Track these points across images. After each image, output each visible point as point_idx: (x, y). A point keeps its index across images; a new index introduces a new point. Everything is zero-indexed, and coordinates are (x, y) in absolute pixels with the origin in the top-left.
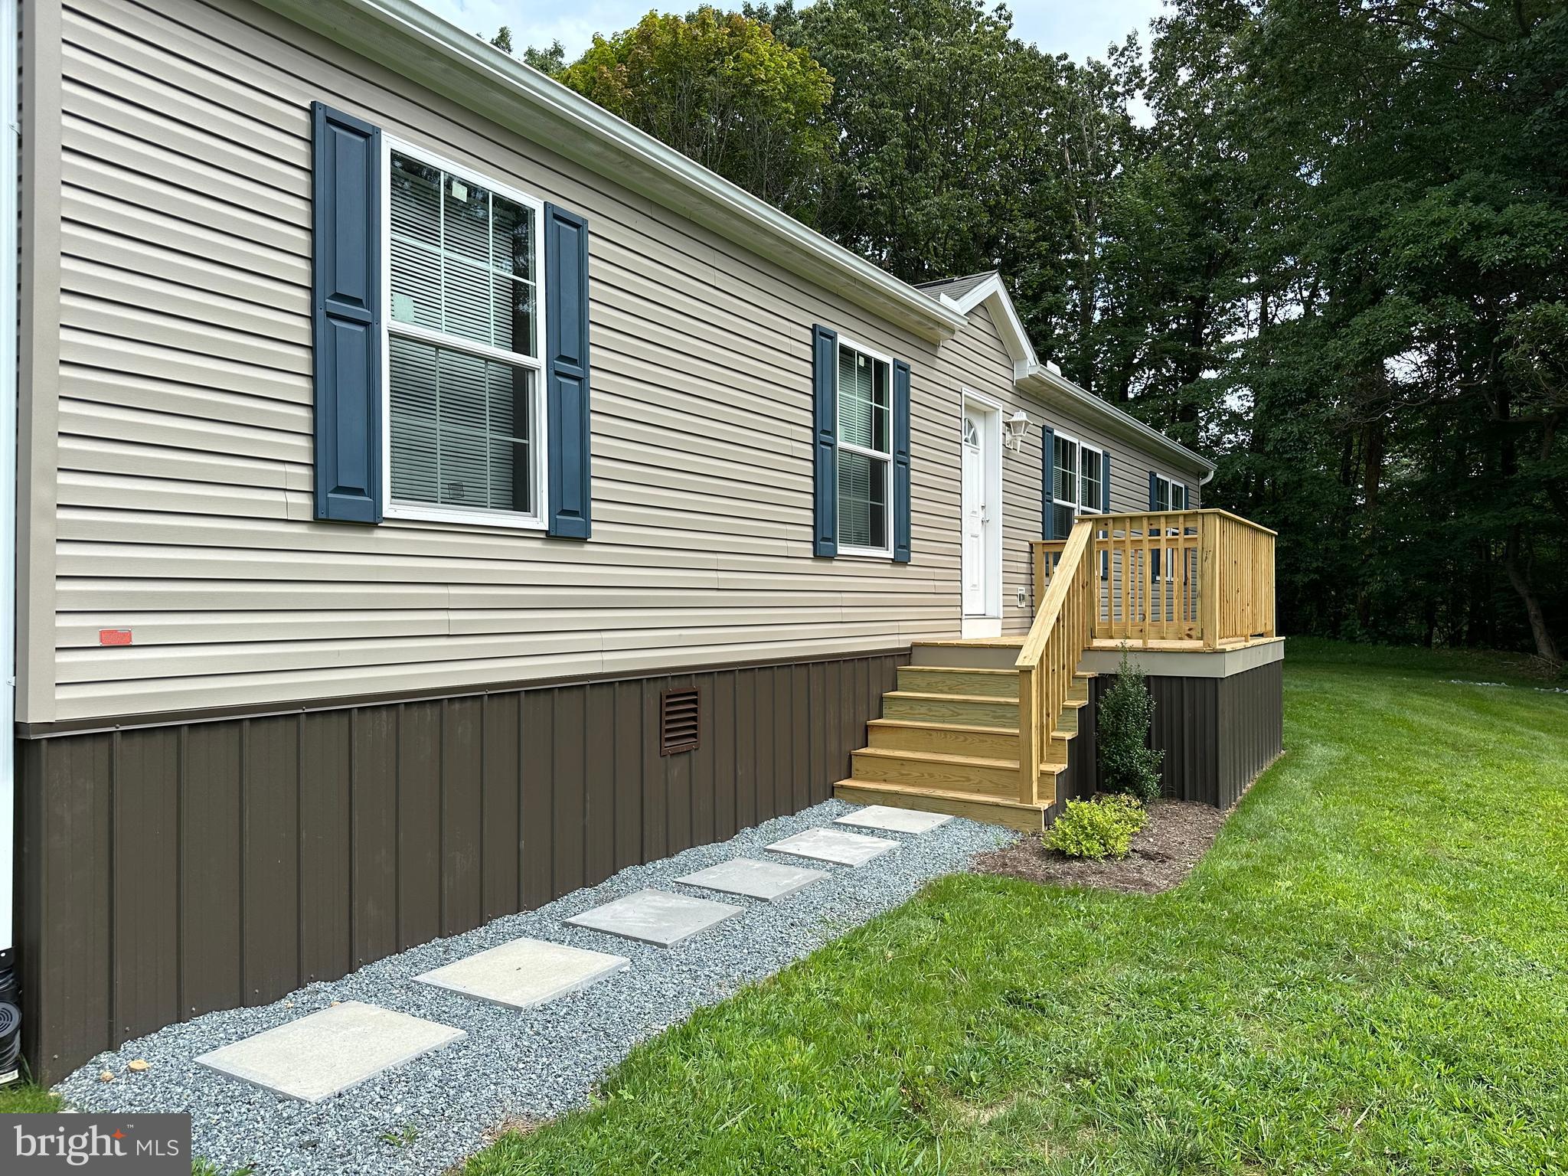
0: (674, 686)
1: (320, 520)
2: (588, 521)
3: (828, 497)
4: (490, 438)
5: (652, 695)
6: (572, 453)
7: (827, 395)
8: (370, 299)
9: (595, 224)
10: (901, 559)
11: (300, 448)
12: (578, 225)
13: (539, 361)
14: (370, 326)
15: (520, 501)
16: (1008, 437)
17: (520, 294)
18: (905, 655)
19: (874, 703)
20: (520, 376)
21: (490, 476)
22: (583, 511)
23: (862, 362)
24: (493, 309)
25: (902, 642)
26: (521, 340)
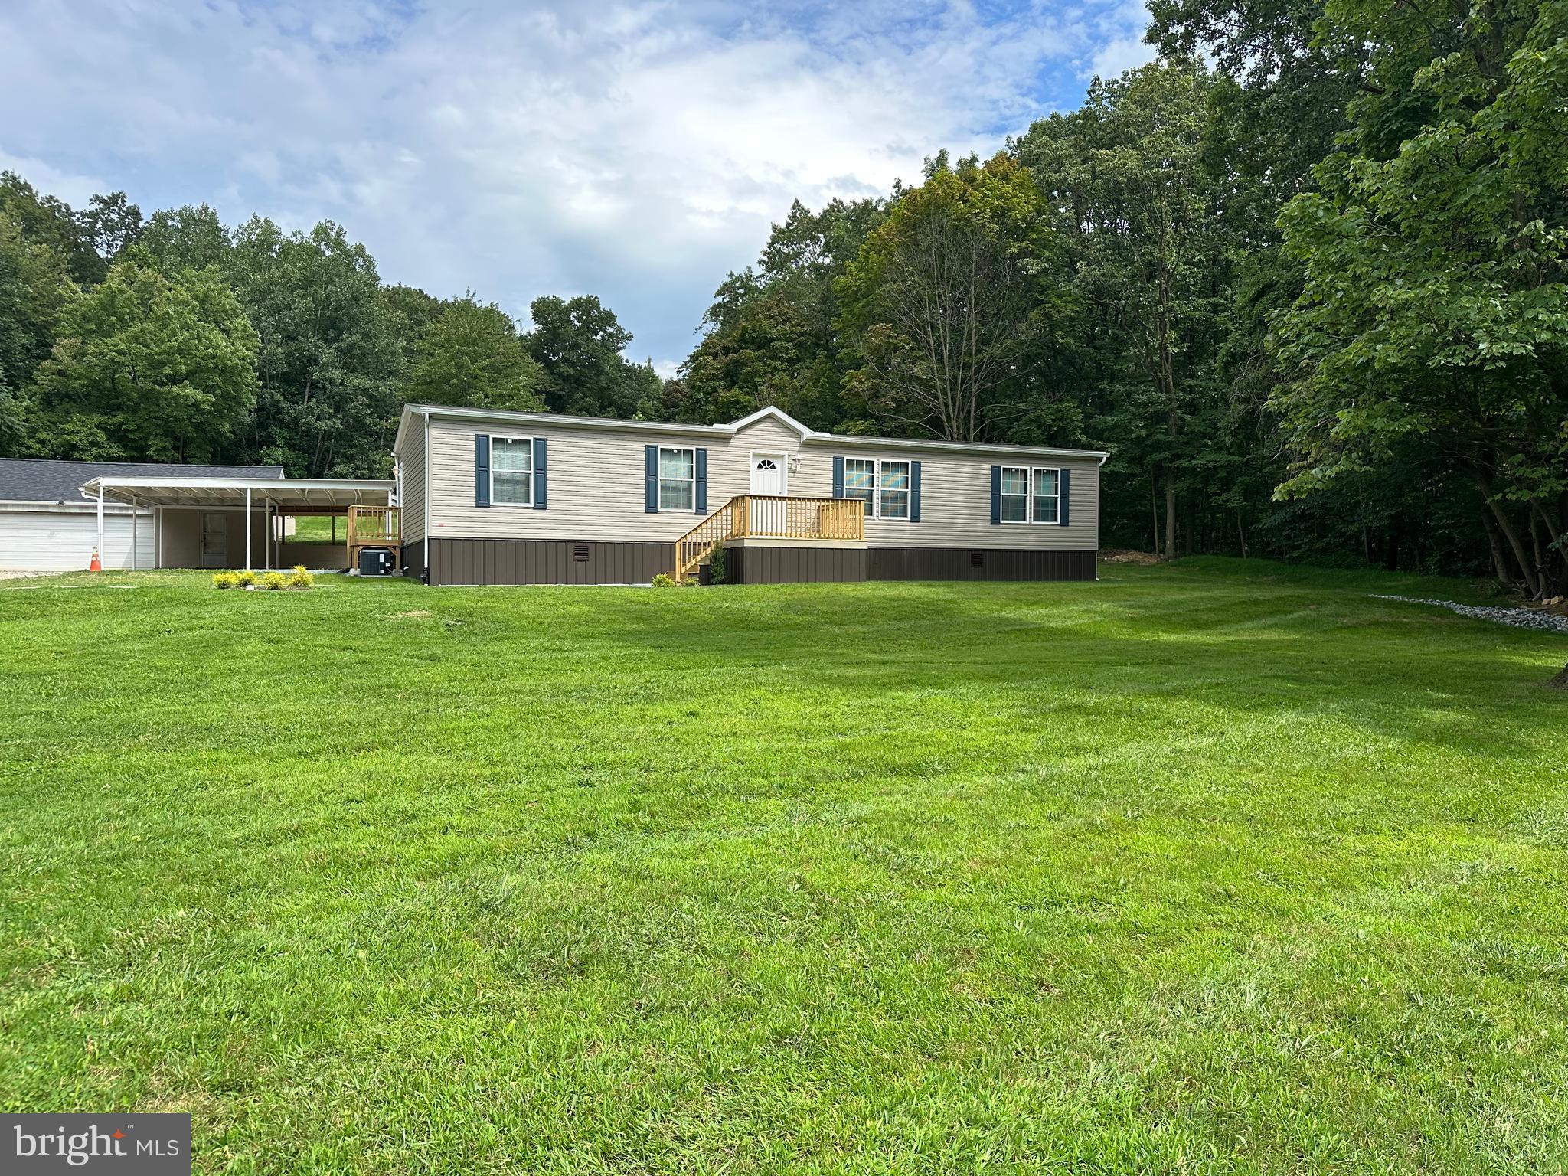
0: (579, 544)
1: (476, 506)
2: (547, 505)
3: (653, 495)
4: (518, 488)
5: (570, 547)
6: (541, 490)
7: (653, 465)
8: (489, 467)
9: (550, 438)
10: (701, 511)
11: (473, 494)
12: (545, 440)
13: (532, 471)
14: (489, 471)
15: (524, 501)
16: (794, 464)
20: (527, 475)
21: (517, 496)
22: (545, 503)
23: (676, 451)
24: (519, 462)
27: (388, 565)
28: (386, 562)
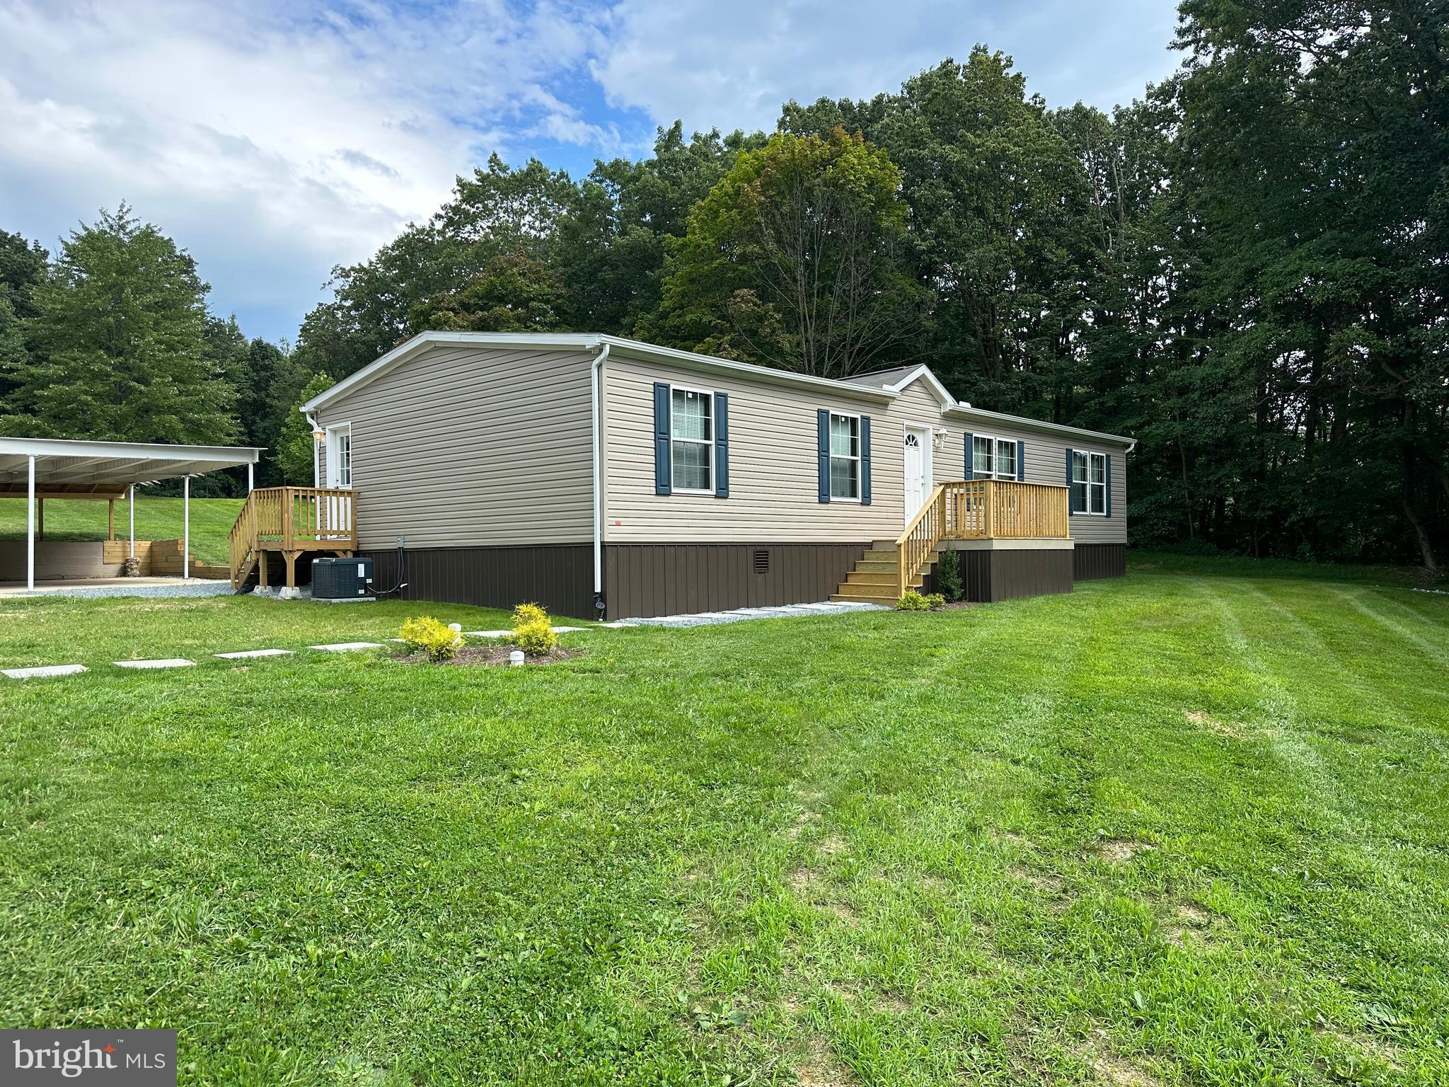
0: (759, 549)
1: (657, 494)
2: (728, 491)
3: (825, 478)
4: (698, 467)
5: (751, 551)
6: (723, 470)
7: (825, 437)
8: (668, 433)
9: (730, 393)
10: (867, 501)
11: (653, 475)
12: (725, 396)
13: (712, 442)
14: (668, 440)
15: (707, 486)
16: (937, 441)
17: (707, 423)
18: (870, 545)
19: (851, 565)
20: (707, 447)
21: (699, 478)
22: (727, 488)
23: (843, 419)
24: (699, 428)
25: (869, 540)
26: (707, 437)
27: (369, 581)
28: (367, 576)
